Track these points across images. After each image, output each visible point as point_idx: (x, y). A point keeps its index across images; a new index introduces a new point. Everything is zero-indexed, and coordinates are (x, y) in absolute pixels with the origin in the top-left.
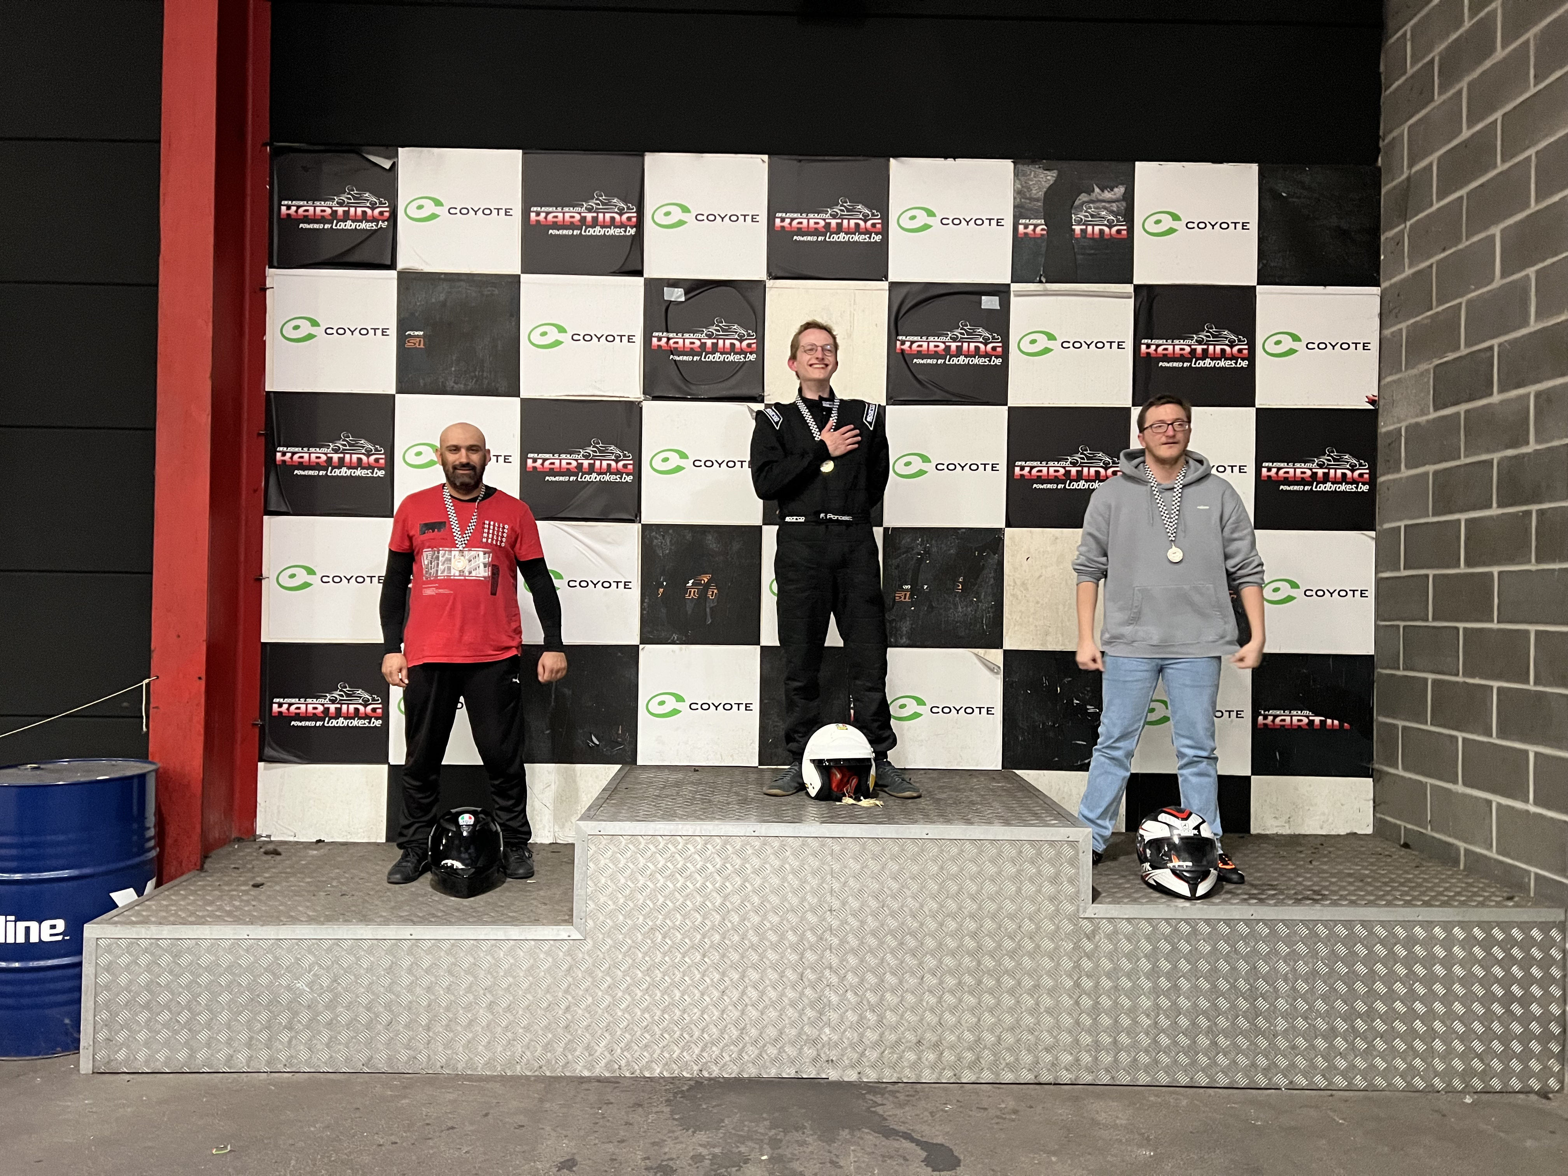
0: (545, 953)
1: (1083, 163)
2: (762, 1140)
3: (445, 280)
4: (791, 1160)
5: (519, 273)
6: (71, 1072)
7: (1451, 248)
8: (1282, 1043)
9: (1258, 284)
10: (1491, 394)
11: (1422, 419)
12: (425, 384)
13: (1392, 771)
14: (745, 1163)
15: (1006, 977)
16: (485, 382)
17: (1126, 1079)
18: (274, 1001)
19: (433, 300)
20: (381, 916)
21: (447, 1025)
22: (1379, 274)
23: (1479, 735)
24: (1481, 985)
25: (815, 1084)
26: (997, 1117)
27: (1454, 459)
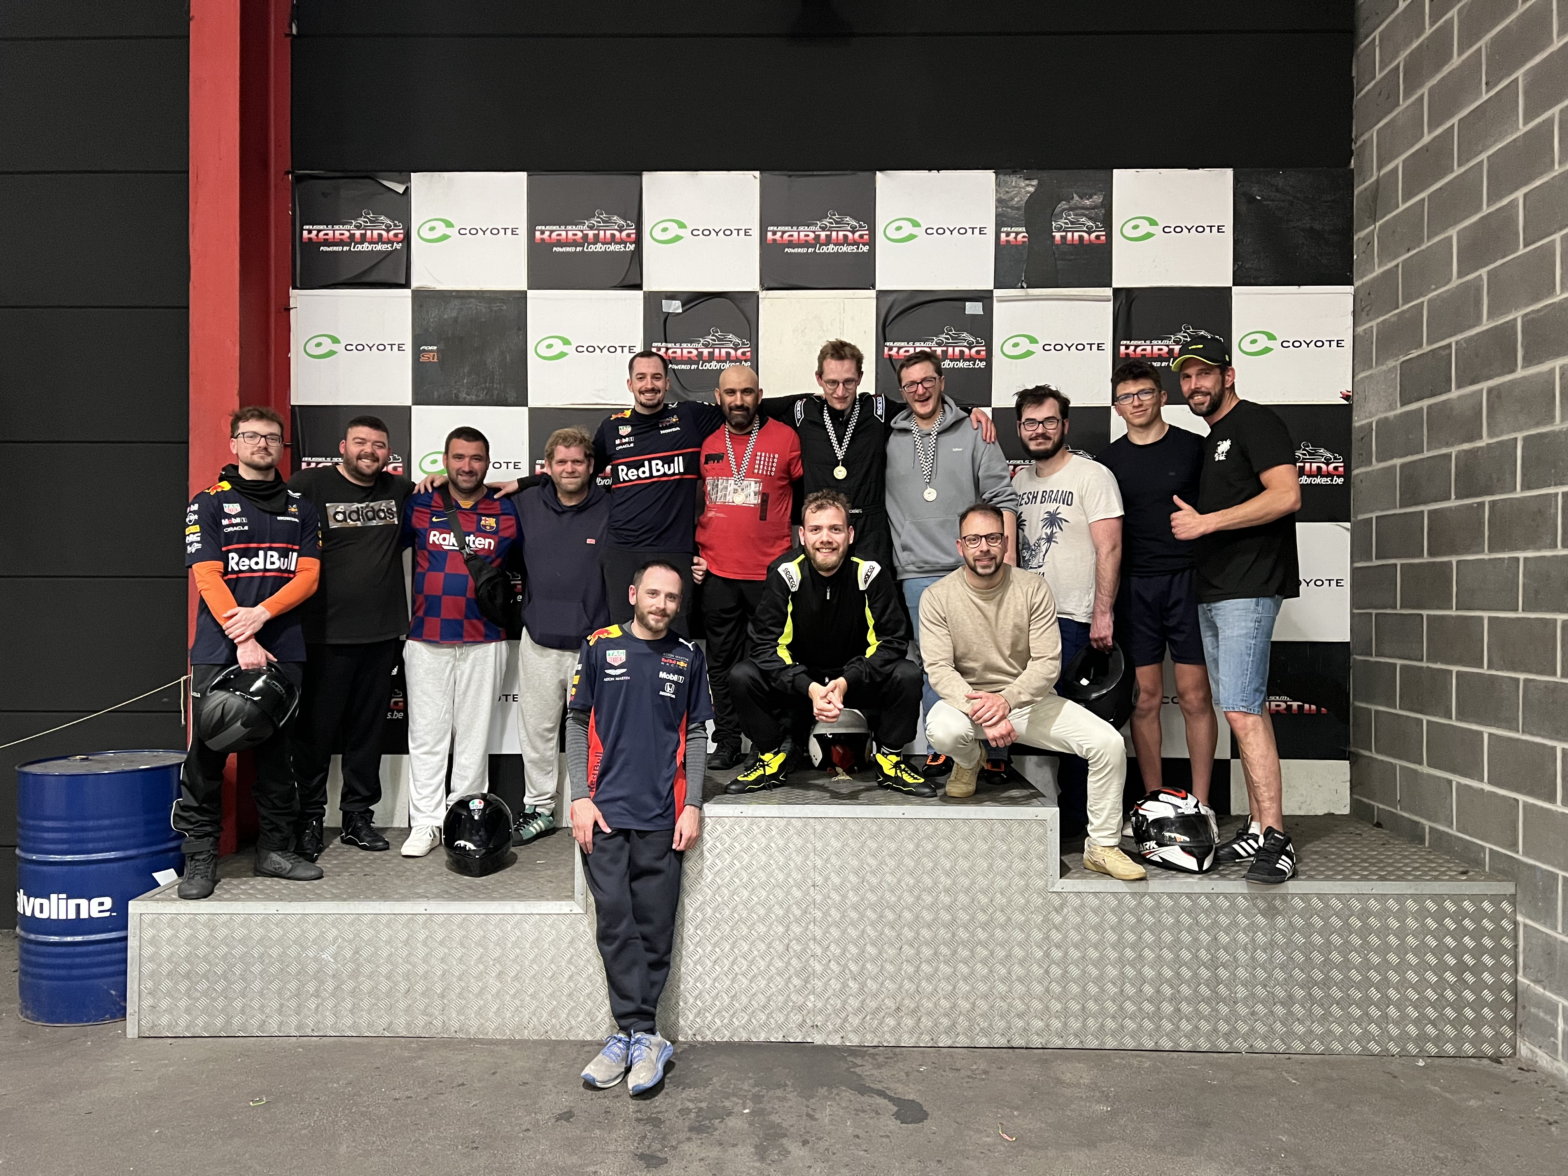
0: (549, 926)
1: (1063, 172)
2: (745, 1096)
3: (457, 297)
4: (770, 1113)
5: (526, 289)
6: (119, 1036)
7: (1414, 249)
8: (1243, 1010)
9: (1234, 285)
10: (1450, 390)
11: (1391, 414)
12: (439, 397)
13: (1366, 753)
14: (727, 1116)
15: (979, 948)
16: (496, 392)
17: (1095, 1044)
18: (302, 972)
19: (446, 316)
20: (399, 893)
21: (460, 994)
22: (1352, 272)
23: (1441, 717)
24: (1434, 954)
25: (801, 1047)
26: (969, 1077)
27: (1418, 453)
